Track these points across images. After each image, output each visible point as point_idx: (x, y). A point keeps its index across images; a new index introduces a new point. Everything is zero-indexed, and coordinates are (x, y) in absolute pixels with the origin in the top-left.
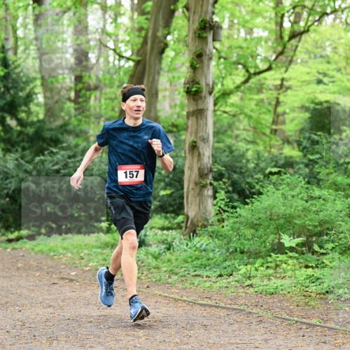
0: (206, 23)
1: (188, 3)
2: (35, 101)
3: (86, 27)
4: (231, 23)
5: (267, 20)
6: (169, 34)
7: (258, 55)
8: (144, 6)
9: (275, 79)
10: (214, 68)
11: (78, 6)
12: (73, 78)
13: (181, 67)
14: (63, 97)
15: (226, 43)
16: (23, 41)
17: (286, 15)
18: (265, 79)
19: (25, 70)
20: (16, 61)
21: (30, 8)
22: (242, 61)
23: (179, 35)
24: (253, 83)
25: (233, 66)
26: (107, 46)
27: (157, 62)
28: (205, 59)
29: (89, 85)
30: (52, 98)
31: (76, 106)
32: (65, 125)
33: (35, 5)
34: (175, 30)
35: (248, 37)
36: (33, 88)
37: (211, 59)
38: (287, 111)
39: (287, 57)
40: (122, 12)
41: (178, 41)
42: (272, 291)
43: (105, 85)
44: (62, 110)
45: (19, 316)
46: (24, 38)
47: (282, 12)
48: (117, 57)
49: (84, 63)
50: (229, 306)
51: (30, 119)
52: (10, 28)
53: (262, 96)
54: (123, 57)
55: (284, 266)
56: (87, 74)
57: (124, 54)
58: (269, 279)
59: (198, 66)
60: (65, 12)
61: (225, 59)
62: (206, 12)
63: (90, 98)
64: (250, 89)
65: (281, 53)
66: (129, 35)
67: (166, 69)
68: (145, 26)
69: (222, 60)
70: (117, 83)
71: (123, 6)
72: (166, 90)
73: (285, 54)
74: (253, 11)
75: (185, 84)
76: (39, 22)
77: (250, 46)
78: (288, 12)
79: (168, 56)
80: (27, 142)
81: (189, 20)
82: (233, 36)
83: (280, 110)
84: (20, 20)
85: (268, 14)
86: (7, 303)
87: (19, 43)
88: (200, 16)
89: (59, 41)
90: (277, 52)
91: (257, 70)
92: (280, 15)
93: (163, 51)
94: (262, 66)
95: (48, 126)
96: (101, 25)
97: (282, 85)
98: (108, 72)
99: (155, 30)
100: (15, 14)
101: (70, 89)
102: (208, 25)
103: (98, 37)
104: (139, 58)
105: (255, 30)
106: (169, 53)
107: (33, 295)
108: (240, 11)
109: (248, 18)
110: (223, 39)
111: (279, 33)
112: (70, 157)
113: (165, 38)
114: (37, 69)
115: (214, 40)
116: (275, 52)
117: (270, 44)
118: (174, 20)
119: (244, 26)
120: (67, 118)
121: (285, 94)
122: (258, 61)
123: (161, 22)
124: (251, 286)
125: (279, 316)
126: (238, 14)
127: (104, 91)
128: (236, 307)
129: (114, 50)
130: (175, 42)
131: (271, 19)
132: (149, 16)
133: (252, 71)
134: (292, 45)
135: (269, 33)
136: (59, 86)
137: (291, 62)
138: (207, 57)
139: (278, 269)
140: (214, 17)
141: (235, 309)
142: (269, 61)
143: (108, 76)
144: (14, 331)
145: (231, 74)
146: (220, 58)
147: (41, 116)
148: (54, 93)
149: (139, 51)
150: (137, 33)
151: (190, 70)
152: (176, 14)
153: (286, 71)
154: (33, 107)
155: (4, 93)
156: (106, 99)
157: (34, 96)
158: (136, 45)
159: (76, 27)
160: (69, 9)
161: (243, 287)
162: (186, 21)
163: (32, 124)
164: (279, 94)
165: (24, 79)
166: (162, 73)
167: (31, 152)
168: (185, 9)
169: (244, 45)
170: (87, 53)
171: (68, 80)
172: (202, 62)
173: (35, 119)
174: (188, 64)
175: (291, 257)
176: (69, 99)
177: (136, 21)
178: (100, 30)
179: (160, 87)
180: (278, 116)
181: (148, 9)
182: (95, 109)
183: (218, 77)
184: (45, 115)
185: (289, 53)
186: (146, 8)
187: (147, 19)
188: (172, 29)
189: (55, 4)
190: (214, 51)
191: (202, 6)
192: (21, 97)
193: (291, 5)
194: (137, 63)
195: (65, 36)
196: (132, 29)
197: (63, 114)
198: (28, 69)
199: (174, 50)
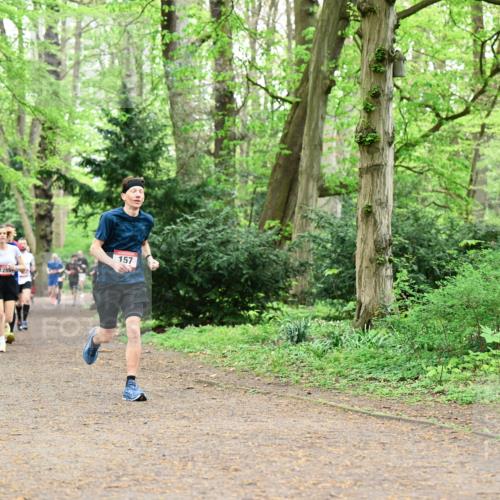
0: (383, 54)
1: (361, 28)
2: (166, 155)
3: (230, 60)
4: (416, 54)
5: (463, 49)
6: (336, 68)
7: (452, 94)
8: (305, 32)
9: (473, 126)
10: (394, 113)
11: (220, 33)
12: (213, 124)
13: (351, 110)
14: (200, 149)
15: (411, 79)
16: (149, 78)
17: (488, 42)
18: (461, 125)
19: (152, 115)
20: (141, 104)
21: (159, 36)
22: (431, 103)
23: (349, 70)
24: (445, 130)
25: (418, 109)
26: (256, 84)
27: (321, 104)
28: (383, 99)
29: (234, 134)
30: (187, 151)
31: (217, 161)
32: (204, 184)
33: (165, 32)
34: (344, 64)
35: (439, 71)
36: (162, 139)
37: (390, 99)
38: (490, 166)
39: (489, 97)
40: (276, 40)
41: (348, 76)
42: (470, 399)
43: (254, 133)
44: (199, 166)
45: (144, 429)
46: (151, 74)
47: (483, 39)
48: (270, 98)
49: (228, 106)
50: (413, 418)
51: (159, 178)
52: (133, 61)
53: (456, 148)
54: (277, 98)
55: (485, 367)
56: (231, 119)
57: (279, 95)
58: (466, 385)
59: (373, 109)
60: (203, 41)
61: (408, 99)
62: (385, 40)
63: (234, 151)
64: (441, 139)
65: (482, 92)
66: (285, 70)
67: (333, 114)
68: (306, 58)
69: (405, 101)
70: (269, 132)
71: (277, 32)
72: (332, 139)
73: (487, 93)
74: (445, 38)
75: (356, 132)
76: (171, 53)
77: (441, 82)
78: (490, 39)
79: (334, 96)
80: (155, 207)
81: (362, 51)
82: (418, 71)
83: (480, 165)
84: (146, 52)
85: (465, 41)
86: (129, 413)
87: (145, 81)
88: (377, 44)
89: (195, 78)
90: (476, 91)
91: (450, 114)
92: (480, 43)
93: (328, 91)
94: (458, 109)
95: (182, 186)
96: (249, 57)
97: (482, 133)
98: (259, 117)
99: (319, 63)
100: (139, 43)
101: (210, 139)
102: (386, 57)
103: (245, 73)
104: (298, 100)
105: (448, 62)
106: (337, 92)
107: (162, 403)
108: (428, 38)
109: (438, 46)
110: (405, 74)
111: (479, 66)
112: (209, 226)
113: (332, 73)
114: (168, 114)
115: (394, 76)
116: (473, 91)
117: (467, 80)
118: (343, 50)
119: (433, 57)
120: (205, 176)
121: (487, 144)
122: (451, 102)
123: (326, 52)
124: (442, 392)
125: (479, 431)
126: (425, 41)
127: (252, 142)
128: (422, 419)
129: (266, 90)
130: (344, 78)
131: (468, 48)
132: (311, 46)
133: (444, 115)
134: (495, 81)
135: (466, 65)
136: (196, 135)
137: (494, 103)
138: (386, 98)
139: (477, 371)
140: (395, 45)
141: (422, 423)
142: (466, 102)
143: (258, 123)
144: (138, 449)
145: (416, 120)
146: (402, 99)
147: (173, 175)
148: (189, 145)
149: (297, 90)
150: (295, 67)
151: (364, 114)
152: (346, 42)
153: (488, 115)
154: (162, 163)
155: (125, 144)
156: (255, 152)
157: (163, 149)
158: (294, 83)
159: (216, 60)
160: (209, 37)
161: (433, 395)
162: (359, 51)
163: (161, 184)
164: (479, 145)
165: (151, 127)
166: (327, 117)
167: (159, 220)
168: (356, 36)
169: (434, 82)
170: (232, 93)
171: (206, 127)
172: (379, 103)
173: (165, 178)
174: (361, 107)
175: (494, 356)
176: (209, 152)
177: (294, 52)
178: (247, 64)
179: (324, 137)
180: (477, 174)
181: (310, 36)
182: (241, 165)
183: (400, 124)
184: (177, 173)
185: (492, 91)
186: (307, 35)
187: (307, 49)
188: (340, 62)
189: (190, 30)
190: (395, 89)
191: (379, 31)
192: (147, 149)
193: (493, 29)
194: (296, 106)
195: (203, 71)
196: (288, 63)
197: (200, 172)
198: (156, 114)
199: (343, 89)
